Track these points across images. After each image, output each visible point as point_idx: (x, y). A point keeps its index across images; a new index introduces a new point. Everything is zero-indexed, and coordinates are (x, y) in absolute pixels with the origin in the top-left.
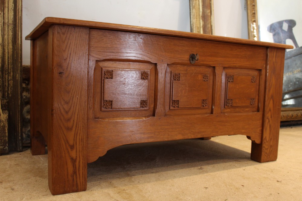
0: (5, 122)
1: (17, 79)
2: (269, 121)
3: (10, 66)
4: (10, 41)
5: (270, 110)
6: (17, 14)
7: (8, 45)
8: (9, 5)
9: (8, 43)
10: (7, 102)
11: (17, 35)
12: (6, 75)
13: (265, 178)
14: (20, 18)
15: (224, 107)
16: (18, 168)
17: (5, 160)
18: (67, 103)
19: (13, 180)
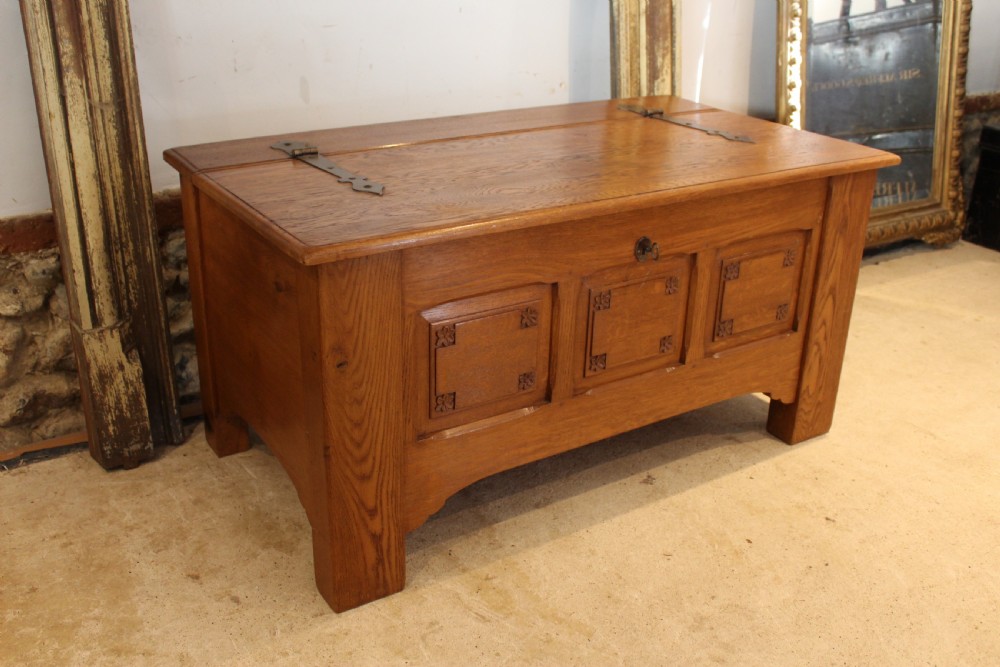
0: (137, 385)
1: (149, 261)
2: (819, 349)
3: (122, 226)
4: (115, 155)
5: (824, 323)
6: (124, 72)
7: (110, 169)
8: (96, 46)
9: (109, 163)
10: (131, 326)
11: (132, 137)
12: (117, 252)
13: (799, 507)
14: (132, 83)
15: (713, 340)
16: (208, 515)
17: (159, 485)
18: (358, 425)
19: (221, 566)
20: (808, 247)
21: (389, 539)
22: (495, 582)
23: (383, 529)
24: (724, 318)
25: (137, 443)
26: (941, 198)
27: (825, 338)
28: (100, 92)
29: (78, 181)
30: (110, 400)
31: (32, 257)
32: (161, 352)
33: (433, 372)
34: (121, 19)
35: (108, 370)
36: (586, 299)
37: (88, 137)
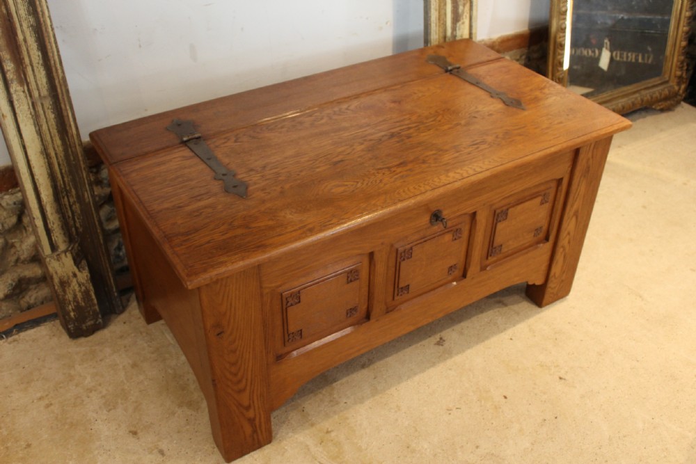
0: (87, 285)
1: (87, 201)
2: (564, 250)
3: (66, 179)
4: (54, 131)
5: (569, 234)
6: (55, 74)
7: (53, 142)
8: (32, 56)
9: (51, 137)
10: (79, 245)
11: (66, 119)
12: (63, 198)
13: (542, 366)
14: (61, 81)
15: (487, 258)
16: (141, 377)
17: (108, 350)
18: (234, 364)
19: (151, 423)
20: (560, 188)
21: (260, 419)
22: (333, 434)
23: (255, 415)
24: (495, 245)
25: (90, 320)
26: (670, 77)
27: (569, 242)
28: (38, 89)
29: (30, 158)
30: (70, 296)
31: (5, 195)
32: (102, 259)
33: (285, 320)
34: (49, 36)
35: (65, 279)
36: (394, 255)
37: (33, 127)
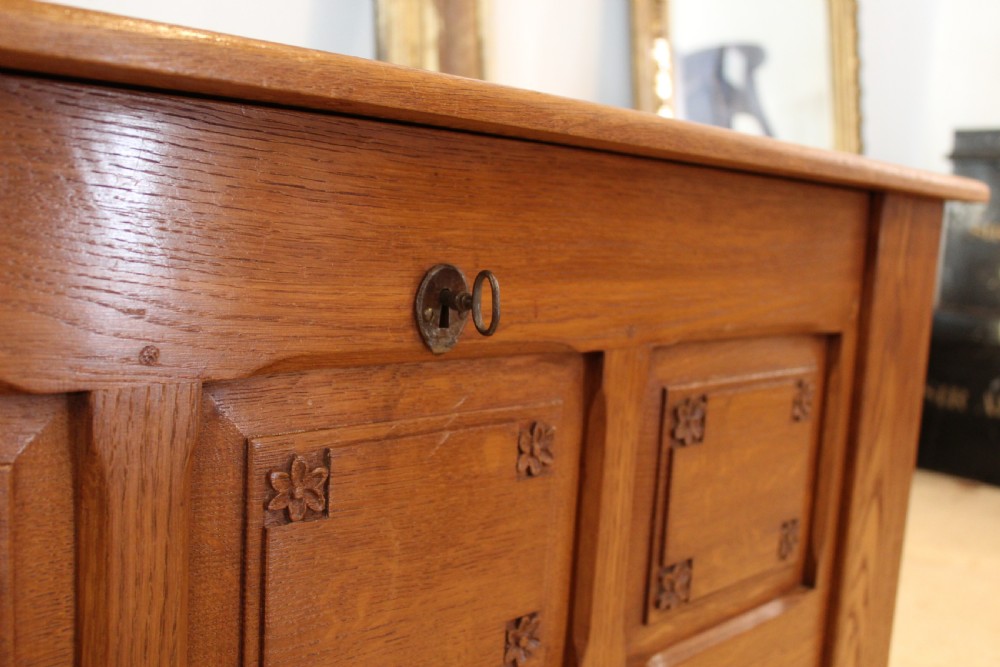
2: (856, 629)
5: (864, 566)
15: (644, 620)
20: (833, 378)
24: (673, 555)
